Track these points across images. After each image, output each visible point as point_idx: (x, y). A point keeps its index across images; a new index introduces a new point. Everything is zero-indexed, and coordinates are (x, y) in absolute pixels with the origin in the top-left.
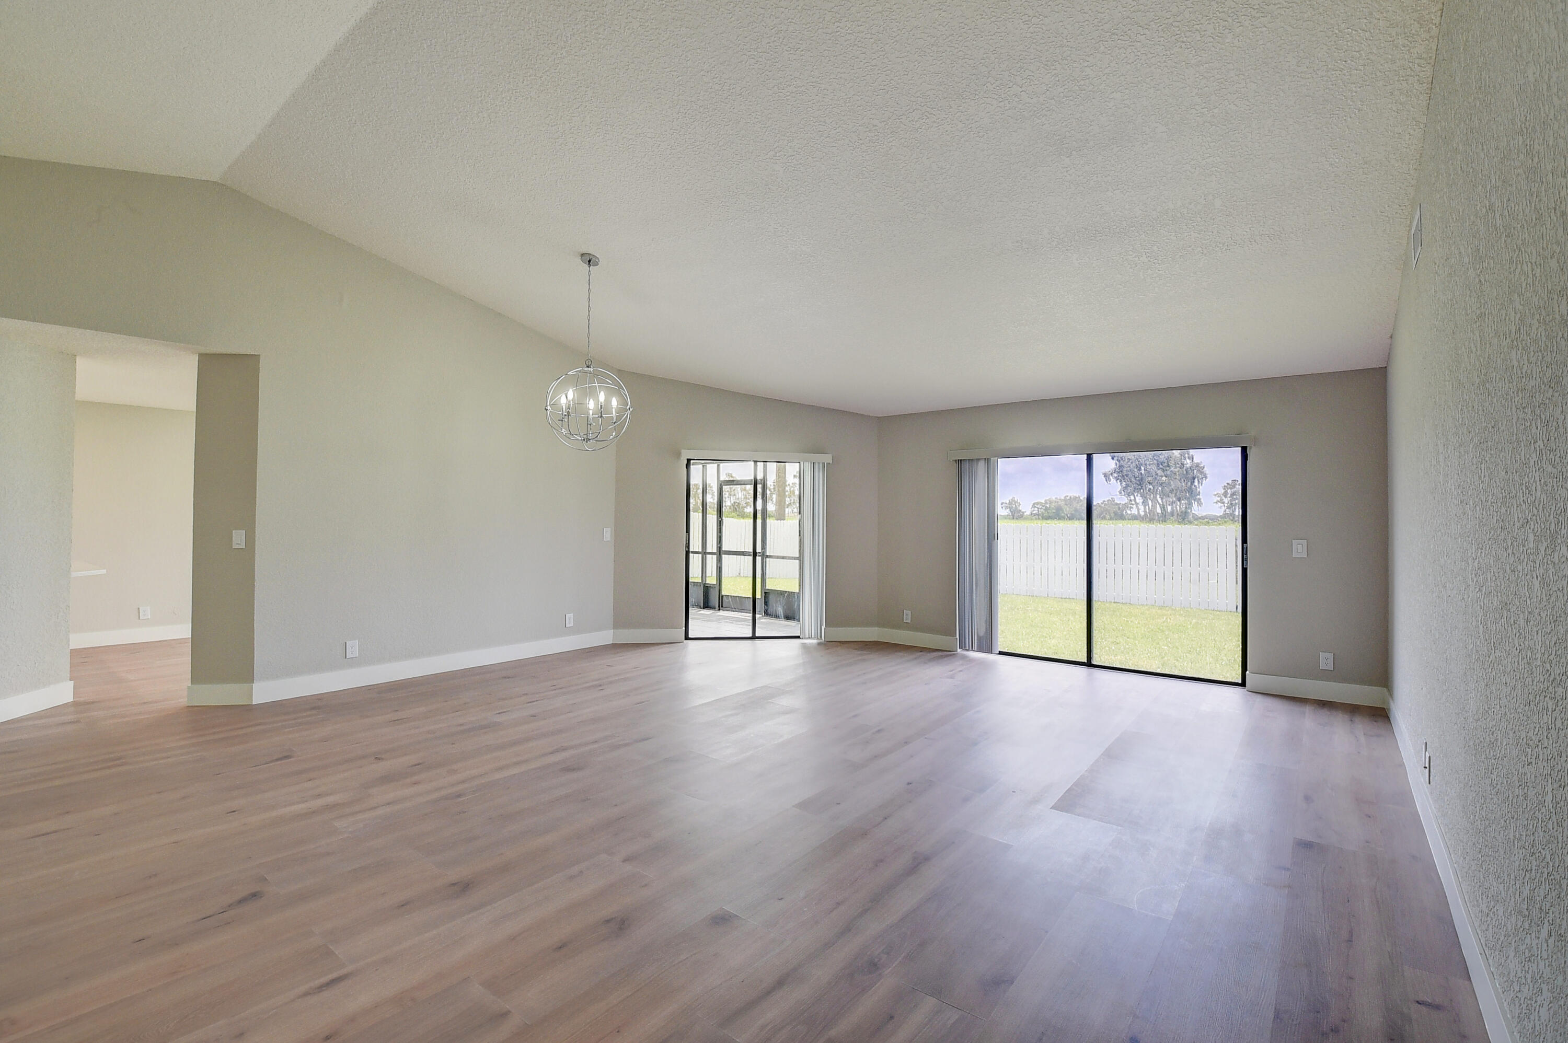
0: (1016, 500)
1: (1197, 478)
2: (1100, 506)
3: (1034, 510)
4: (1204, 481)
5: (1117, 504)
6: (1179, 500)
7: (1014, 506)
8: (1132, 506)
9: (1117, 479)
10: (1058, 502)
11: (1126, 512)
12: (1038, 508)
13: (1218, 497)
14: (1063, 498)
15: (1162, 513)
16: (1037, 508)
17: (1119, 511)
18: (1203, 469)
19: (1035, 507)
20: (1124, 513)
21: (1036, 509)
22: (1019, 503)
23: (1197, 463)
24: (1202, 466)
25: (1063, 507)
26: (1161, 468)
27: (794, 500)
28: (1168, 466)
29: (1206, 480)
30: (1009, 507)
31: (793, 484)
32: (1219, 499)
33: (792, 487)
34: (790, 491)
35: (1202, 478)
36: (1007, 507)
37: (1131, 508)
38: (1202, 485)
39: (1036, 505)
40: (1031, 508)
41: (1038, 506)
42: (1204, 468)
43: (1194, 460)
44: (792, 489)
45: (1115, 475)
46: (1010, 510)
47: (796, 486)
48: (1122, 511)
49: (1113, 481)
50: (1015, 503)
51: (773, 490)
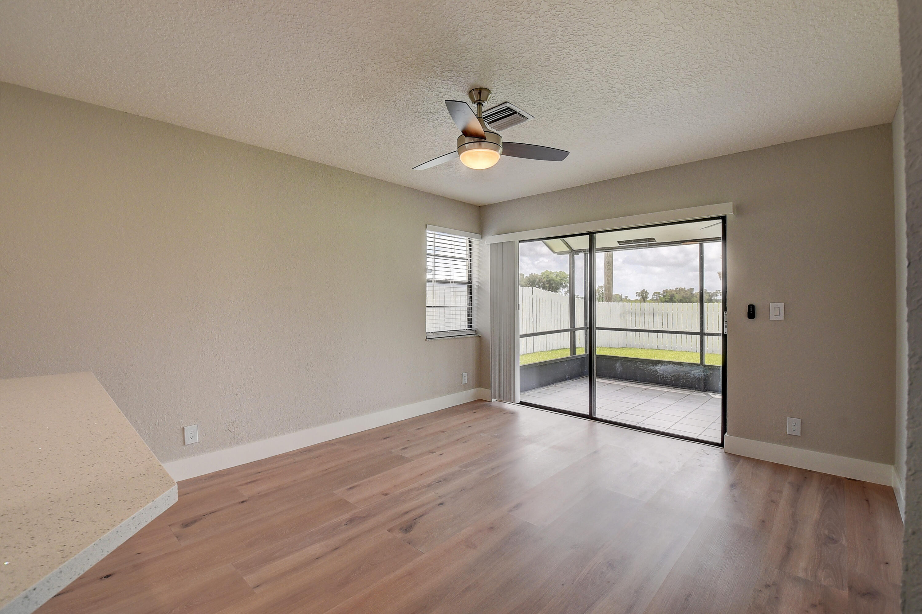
7: (644, 295)
8: (717, 294)
10: (672, 292)
11: (714, 298)
12: (657, 296)
14: (674, 289)
19: (655, 295)
21: (656, 296)
25: (675, 295)
30: (641, 295)
37: (717, 295)
39: (655, 294)
40: (652, 296)
41: (657, 295)
48: (712, 297)
50: (645, 293)
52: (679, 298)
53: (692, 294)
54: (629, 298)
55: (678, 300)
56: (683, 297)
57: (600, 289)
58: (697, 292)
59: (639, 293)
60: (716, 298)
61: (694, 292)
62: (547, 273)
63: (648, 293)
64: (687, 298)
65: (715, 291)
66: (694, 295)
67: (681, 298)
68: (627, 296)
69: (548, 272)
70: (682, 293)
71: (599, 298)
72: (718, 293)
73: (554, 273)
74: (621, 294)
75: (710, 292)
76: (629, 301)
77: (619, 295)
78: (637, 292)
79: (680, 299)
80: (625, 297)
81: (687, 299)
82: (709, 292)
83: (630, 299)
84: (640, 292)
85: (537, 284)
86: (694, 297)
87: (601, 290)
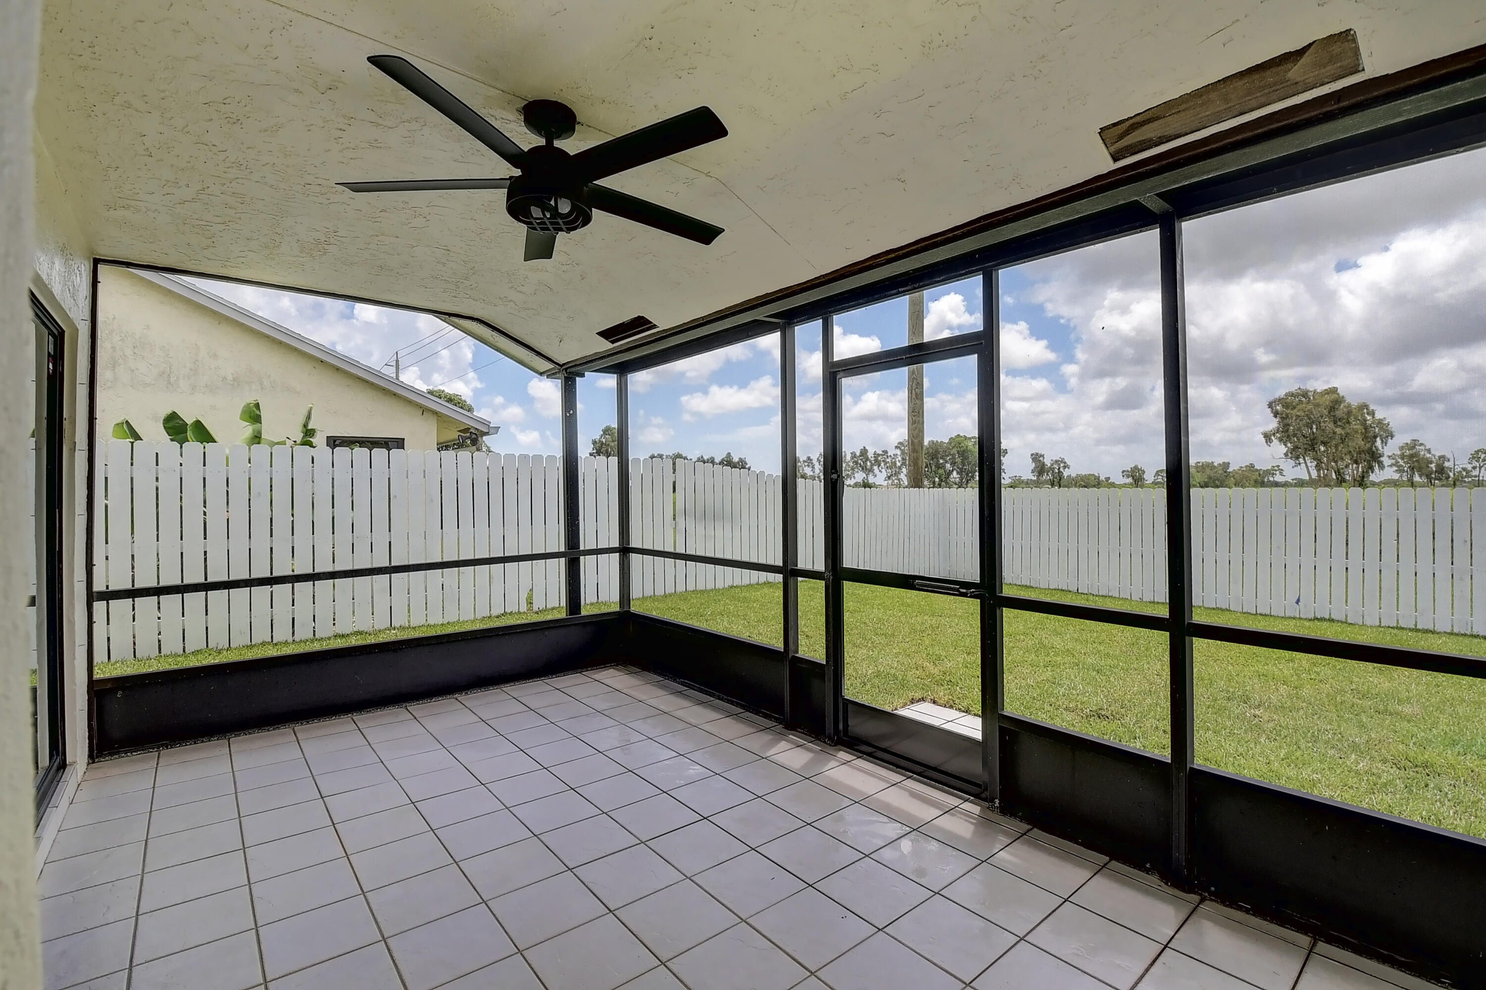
0: (1140, 467)
1: (1380, 436)
2: (1237, 473)
3: (1158, 479)
4: (1390, 440)
5: (1257, 470)
6: (1356, 462)
7: (1137, 474)
9: (1281, 440)
13: (1393, 459)
15: (1338, 479)
16: (1162, 476)
17: (1259, 478)
18: (1387, 427)
19: (1159, 475)
20: (1266, 480)
22: (1144, 470)
23: (1380, 419)
24: (1386, 422)
26: (1340, 426)
27: (896, 471)
28: (1348, 422)
29: (1391, 439)
30: (1132, 476)
31: (894, 455)
32: (1394, 461)
33: (893, 458)
34: (892, 463)
35: (1387, 437)
36: (1129, 475)
38: (1386, 445)
40: (1154, 477)
42: (1389, 425)
43: (1376, 415)
44: (893, 460)
45: (1278, 435)
46: (1133, 478)
47: (897, 458)
48: (1264, 477)
49: (1275, 441)
50: (1139, 471)
51: (873, 462)
52: (1203, 480)
53: (1225, 472)
54: (1113, 481)
55: (1199, 483)
56: (1210, 478)
57: (1055, 466)
58: (1235, 469)
59: (1128, 471)
60: (1271, 479)
61: (1230, 470)
62: (959, 439)
63: (1145, 472)
64: (1218, 480)
65: (1270, 468)
66: (1231, 474)
67: (1206, 480)
68: (1109, 478)
69: (962, 437)
70: (1208, 471)
71: (1054, 481)
72: (1276, 471)
73: (970, 438)
74: (1099, 474)
75: (1261, 470)
76: (1113, 485)
77: (1094, 475)
78: (1124, 469)
79: (1204, 482)
80: (1105, 478)
81: (1217, 482)
82: (1259, 468)
83: (1114, 483)
84: (1130, 469)
85: (941, 458)
86: (1230, 477)
87: (1057, 468)
